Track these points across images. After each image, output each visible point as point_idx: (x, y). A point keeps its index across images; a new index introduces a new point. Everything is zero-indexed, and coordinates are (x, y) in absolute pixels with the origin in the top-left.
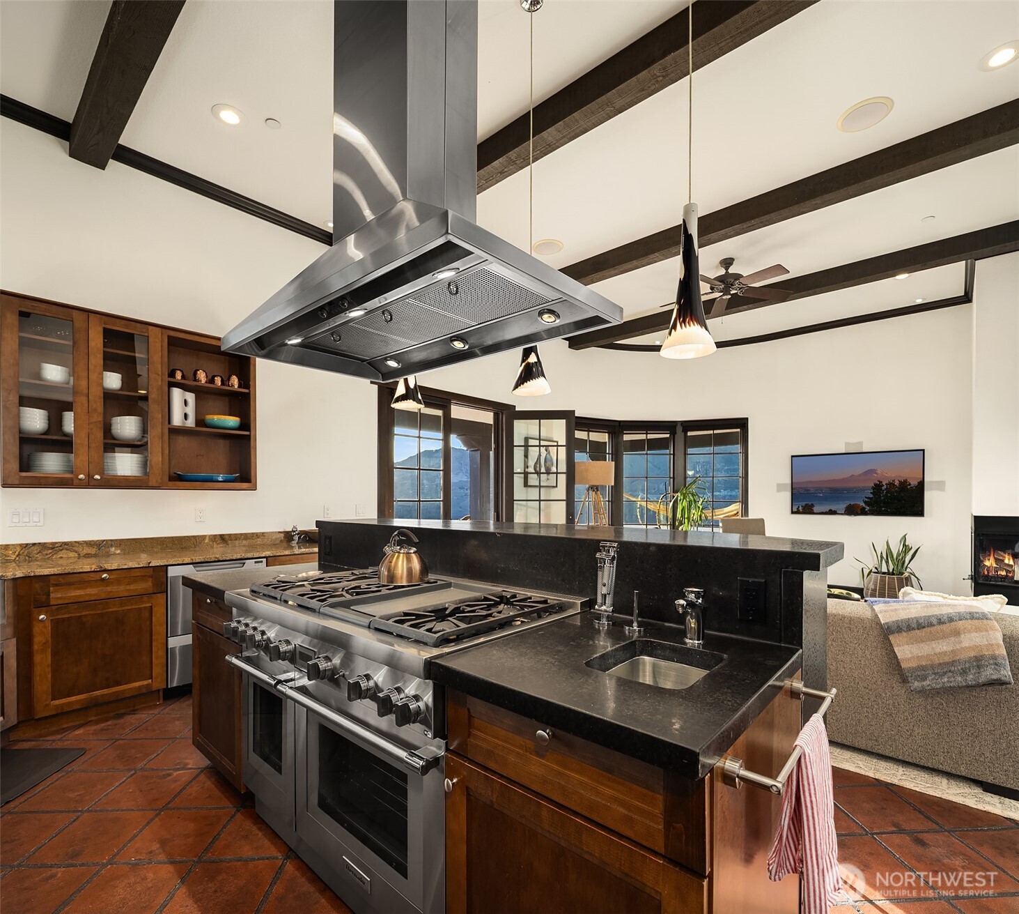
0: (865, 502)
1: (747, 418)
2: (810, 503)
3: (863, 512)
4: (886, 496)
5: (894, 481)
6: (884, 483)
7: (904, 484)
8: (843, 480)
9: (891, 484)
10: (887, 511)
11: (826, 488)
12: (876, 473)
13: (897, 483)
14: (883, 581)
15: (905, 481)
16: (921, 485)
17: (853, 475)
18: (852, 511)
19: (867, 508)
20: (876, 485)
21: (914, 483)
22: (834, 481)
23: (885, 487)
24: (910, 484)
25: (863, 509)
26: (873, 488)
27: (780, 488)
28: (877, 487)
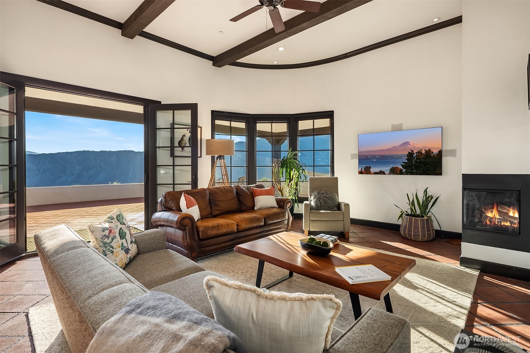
0: (402, 166)
1: (333, 111)
2: (368, 166)
3: (401, 173)
4: (416, 161)
5: (421, 150)
6: (415, 152)
7: (428, 152)
8: (388, 150)
9: (419, 153)
10: (417, 172)
11: (378, 155)
12: (410, 145)
13: (423, 152)
14: (410, 221)
15: (429, 150)
16: (440, 152)
17: (394, 146)
18: (394, 171)
19: (404, 170)
20: (409, 153)
21: (435, 152)
22: (383, 150)
23: (415, 155)
24: (433, 153)
25: (401, 170)
26: (408, 156)
27: (353, 156)
28: (410, 155)
